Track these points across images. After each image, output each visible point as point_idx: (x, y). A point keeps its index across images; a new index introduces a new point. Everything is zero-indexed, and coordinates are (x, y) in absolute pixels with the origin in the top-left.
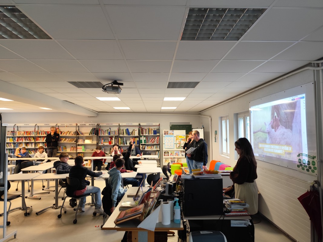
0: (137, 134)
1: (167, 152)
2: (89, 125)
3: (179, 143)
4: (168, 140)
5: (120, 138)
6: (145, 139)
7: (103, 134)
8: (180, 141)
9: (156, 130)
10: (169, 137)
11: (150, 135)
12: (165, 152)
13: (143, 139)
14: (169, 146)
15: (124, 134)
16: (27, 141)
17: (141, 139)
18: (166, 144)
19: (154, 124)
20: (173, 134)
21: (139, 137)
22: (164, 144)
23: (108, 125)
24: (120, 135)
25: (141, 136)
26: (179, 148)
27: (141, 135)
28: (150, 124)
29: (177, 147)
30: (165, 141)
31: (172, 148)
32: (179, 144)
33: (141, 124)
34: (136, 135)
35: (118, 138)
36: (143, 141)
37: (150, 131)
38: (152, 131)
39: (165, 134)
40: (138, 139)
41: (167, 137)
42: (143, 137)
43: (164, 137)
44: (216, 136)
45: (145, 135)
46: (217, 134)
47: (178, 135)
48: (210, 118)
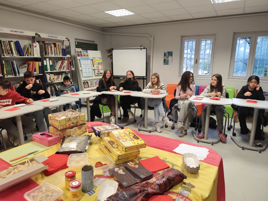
0: (37, 54)
1: (87, 82)
3: (97, 68)
4: (85, 64)
5: (3, 61)
6: (51, 64)
8: (97, 65)
9: (64, 48)
10: (85, 61)
11: (59, 56)
12: (84, 83)
13: (48, 63)
14: (87, 73)
17: (45, 64)
18: (83, 70)
19: (59, 38)
20: (88, 56)
21: (42, 59)
22: (81, 70)
24: (5, 54)
25: (45, 58)
26: (98, 76)
27: (45, 56)
28: (54, 36)
29: (96, 74)
31: (91, 75)
32: (97, 70)
34: (36, 56)
36: (49, 67)
37: (58, 50)
38: (61, 50)
39: (79, 56)
40: (40, 63)
41: (83, 61)
42: (48, 59)
43: (79, 60)
44: (170, 58)
45: (50, 55)
46: (172, 56)
47: (95, 58)
48: (152, 37)
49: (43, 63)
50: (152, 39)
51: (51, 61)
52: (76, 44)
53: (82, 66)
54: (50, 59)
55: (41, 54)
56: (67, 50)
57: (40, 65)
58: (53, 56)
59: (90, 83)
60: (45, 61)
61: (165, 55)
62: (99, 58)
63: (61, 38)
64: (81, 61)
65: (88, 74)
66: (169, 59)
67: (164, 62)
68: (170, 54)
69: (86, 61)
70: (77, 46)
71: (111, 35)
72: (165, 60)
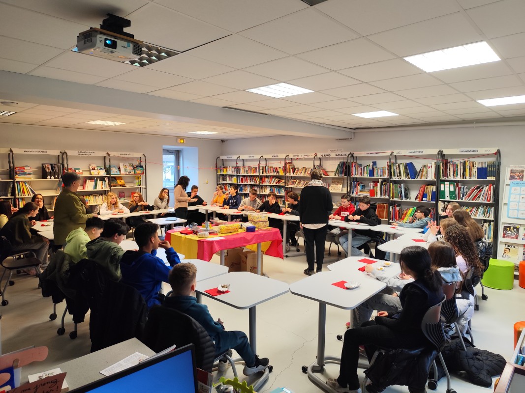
0: (431, 177)
1: (514, 228)
2: (336, 155)
4: (520, 194)
5: (391, 184)
6: (452, 189)
7: (361, 174)
9: (484, 166)
11: (468, 178)
12: (505, 228)
13: (447, 188)
14: (520, 212)
15: (400, 175)
16: (253, 183)
17: (442, 189)
19: (482, 151)
21: (438, 182)
22: (506, 205)
23: (371, 155)
24: (393, 177)
25: (443, 182)
27: (443, 178)
28: (471, 150)
30: (509, 198)
33: (446, 152)
34: (429, 179)
35: (388, 184)
36: (447, 194)
37: (468, 170)
38: (474, 171)
39: (513, 177)
40: (434, 188)
42: (447, 183)
43: (509, 185)
45: (451, 178)
49: (438, 188)
51: (451, 186)
53: (512, 196)
55: (437, 176)
56: (490, 169)
57: (434, 190)
63: (486, 151)
64: (512, 188)
65: (523, 214)
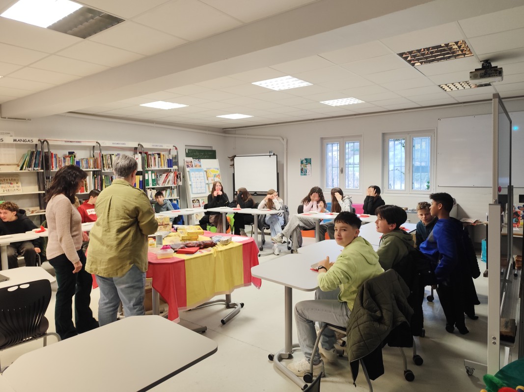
4: (196, 177)
5: (103, 177)
6: (153, 178)
8: (213, 178)
9: (170, 158)
10: (196, 173)
12: (193, 201)
17: (147, 178)
18: (194, 185)
19: (165, 146)
20: (200, 166)
21: (144, 172)
22: (191, 185)
25: (147, 171)
27: (147, 169)
28: (159, 145)
31: (203, 192)
35: (100, 176)
36: (150, 182)
38: (166, 161)
39: (188, 166)
40: (141, 178)
41: (193, 173)
42: (150, 172)
43: (189, 172)
44: (308, 166)
45: (153, 168)
46: (310, 164)
47: (210, 169)
48: (285, 140)
49: (144, 178)
50: (285, 143)
51: (153, 175)
52: (187, 152)
53: (192, 179)
54: (153, 171)
55: (143, 167)
56: (174, 161)
57: (141, 180)
58: (157, 168)
59: (202, 201)
60: (146, 175)
61: (302, 163)
62: (216, 169)
63: (167, 146)
64: (191, 173)
65: (199, 190)
66: (307, 168)
67: (302, 172)
68: (308, 161)
69: (198, 173)
70: (188, 155)
71: (235, 137)
72: (302, 170)
